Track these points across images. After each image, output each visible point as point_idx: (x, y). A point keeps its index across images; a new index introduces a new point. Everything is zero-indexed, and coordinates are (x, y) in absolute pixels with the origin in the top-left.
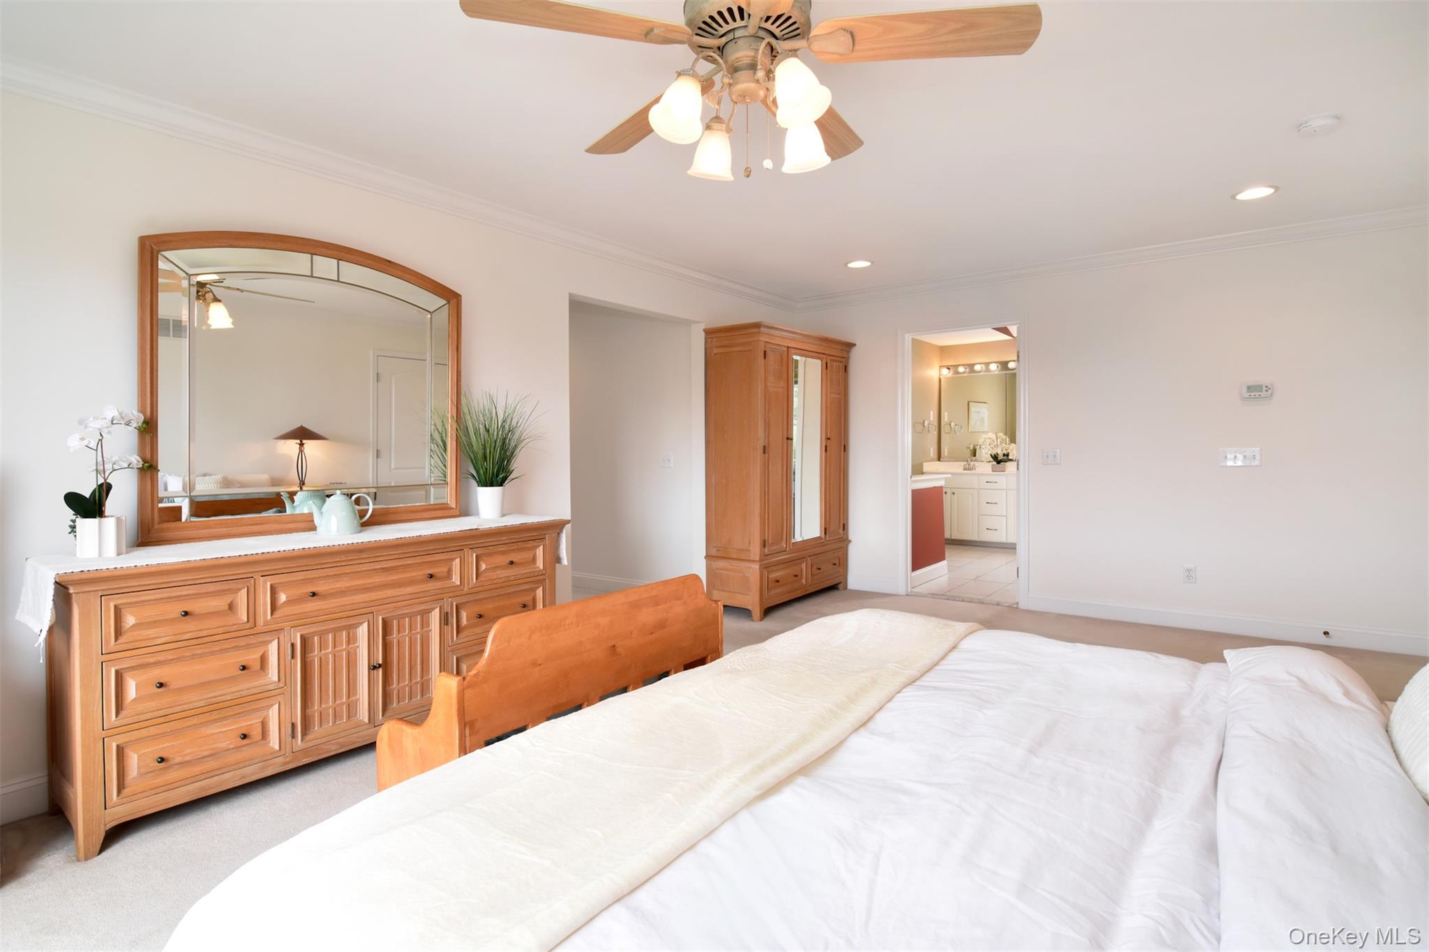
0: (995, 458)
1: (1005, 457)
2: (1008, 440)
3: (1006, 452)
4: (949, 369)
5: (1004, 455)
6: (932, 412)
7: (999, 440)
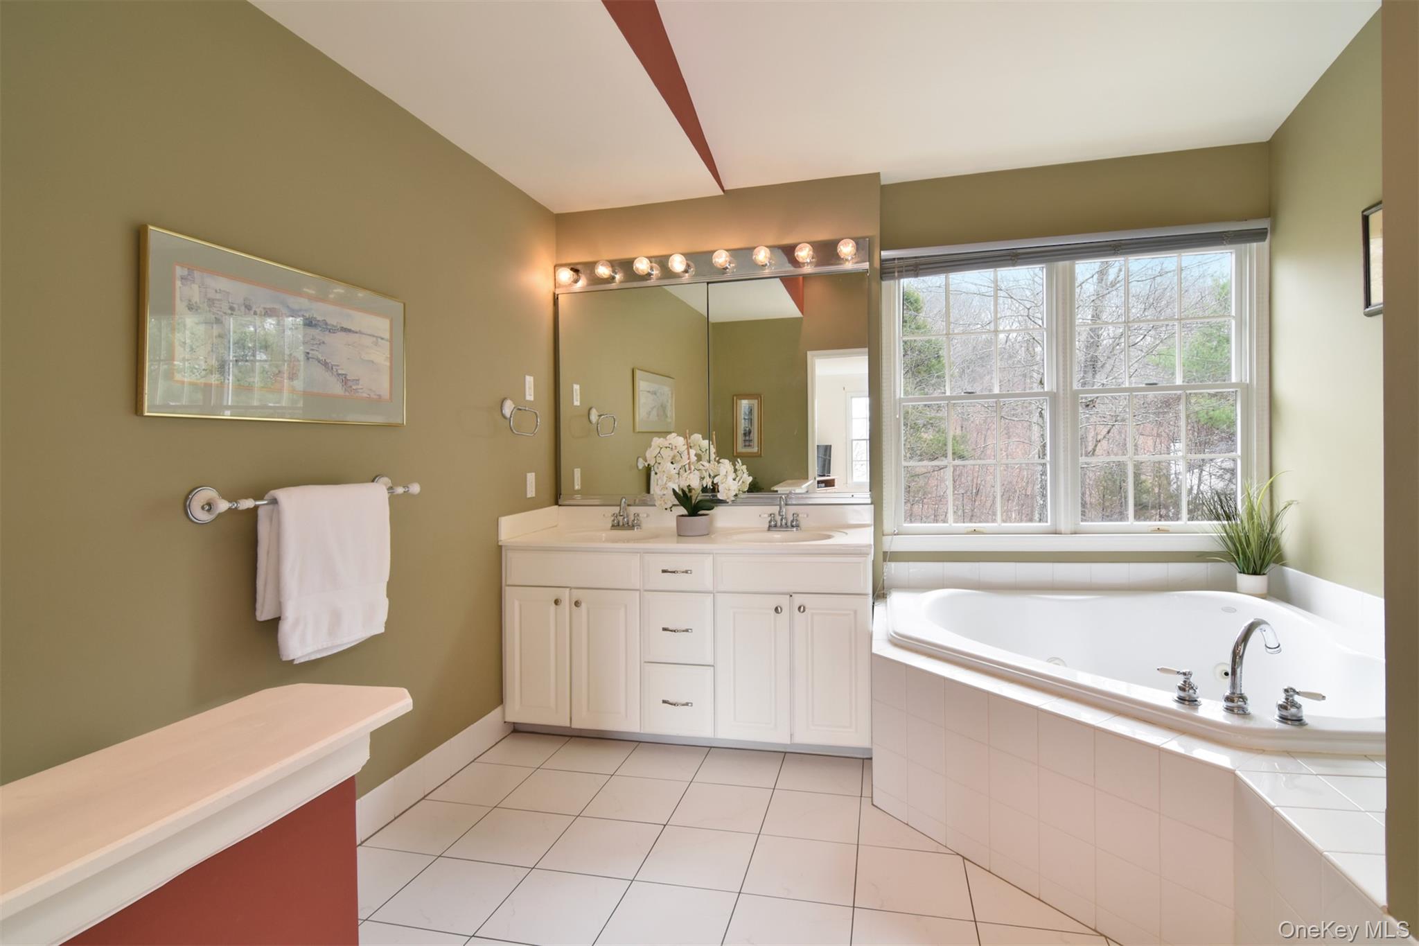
0: (684, 498)
1: (709, 495)
2: (713, 450)
3: (708, 482)
4: (576, 271)
5: (705, 490)
6: (530, 380)
7: (693, 452)
